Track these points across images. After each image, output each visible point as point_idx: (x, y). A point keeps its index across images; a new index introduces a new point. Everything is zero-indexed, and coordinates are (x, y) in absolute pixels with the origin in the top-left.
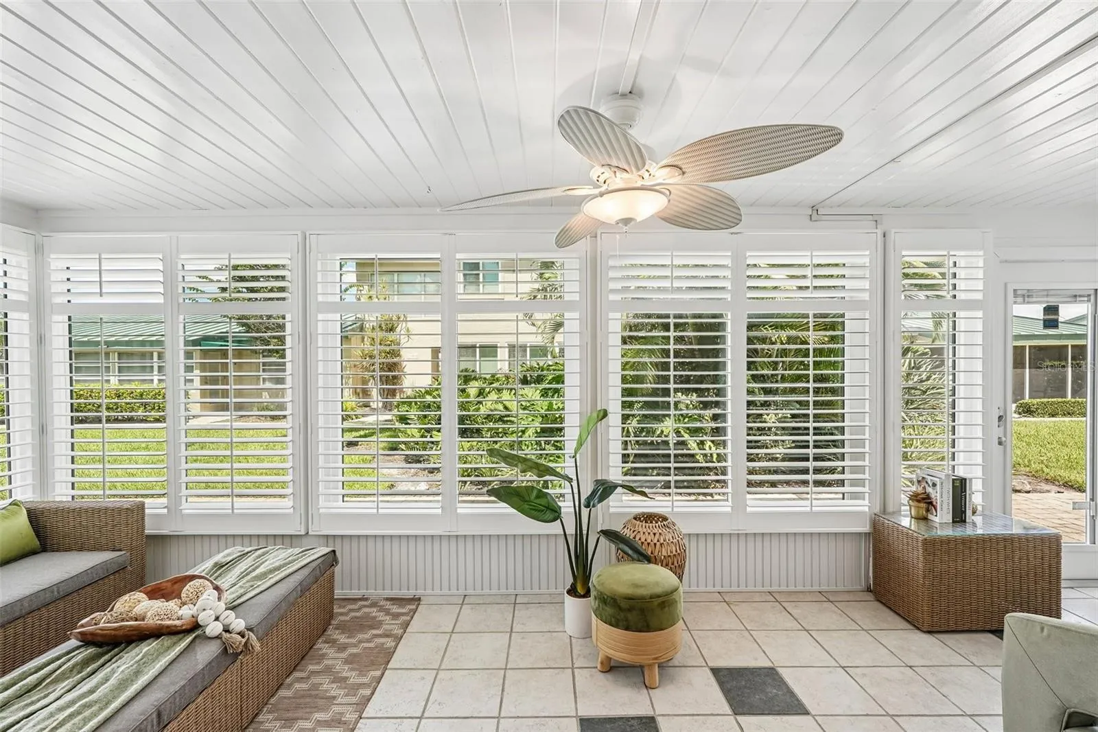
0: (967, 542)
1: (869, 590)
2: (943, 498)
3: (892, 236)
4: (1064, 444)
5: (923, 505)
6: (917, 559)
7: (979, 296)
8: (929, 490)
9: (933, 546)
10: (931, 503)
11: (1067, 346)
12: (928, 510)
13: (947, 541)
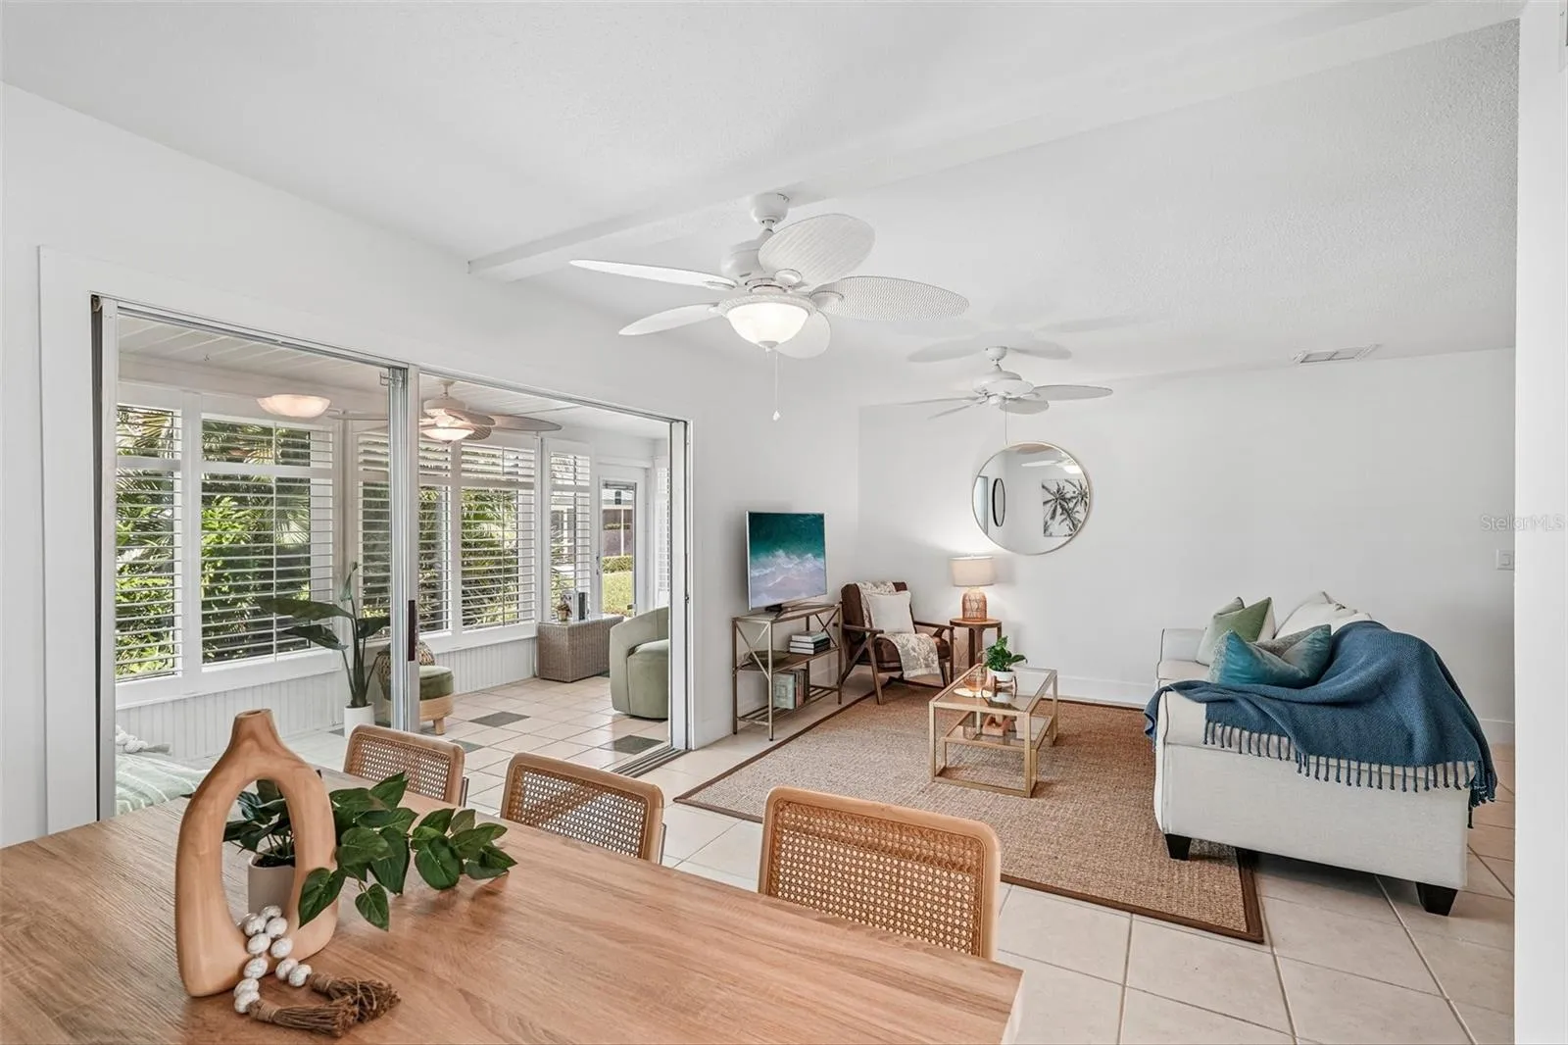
0: (587, 626)
1: (535, 676)
2: (574, 606)
3: (546, 442)
4: (621, 590)
5: (565, 611)
6: (564, 642)
7: (587, 484)
8: (568, 602)
9: (573, 630)
10: (569, 610)
11: (620, 510)
12: (567, 615)
13: (579, 627)
